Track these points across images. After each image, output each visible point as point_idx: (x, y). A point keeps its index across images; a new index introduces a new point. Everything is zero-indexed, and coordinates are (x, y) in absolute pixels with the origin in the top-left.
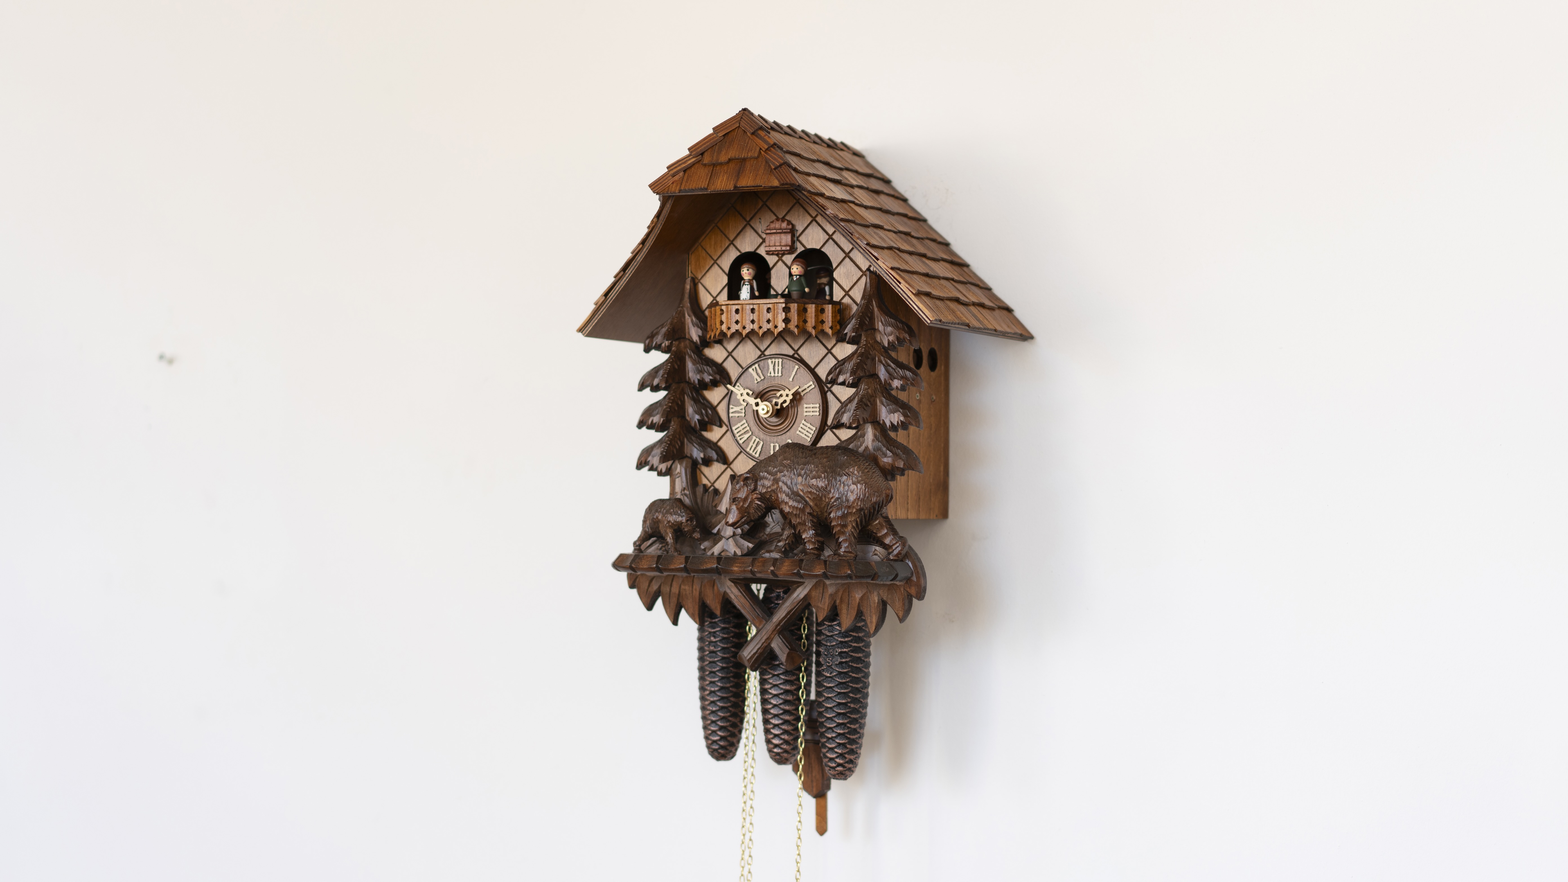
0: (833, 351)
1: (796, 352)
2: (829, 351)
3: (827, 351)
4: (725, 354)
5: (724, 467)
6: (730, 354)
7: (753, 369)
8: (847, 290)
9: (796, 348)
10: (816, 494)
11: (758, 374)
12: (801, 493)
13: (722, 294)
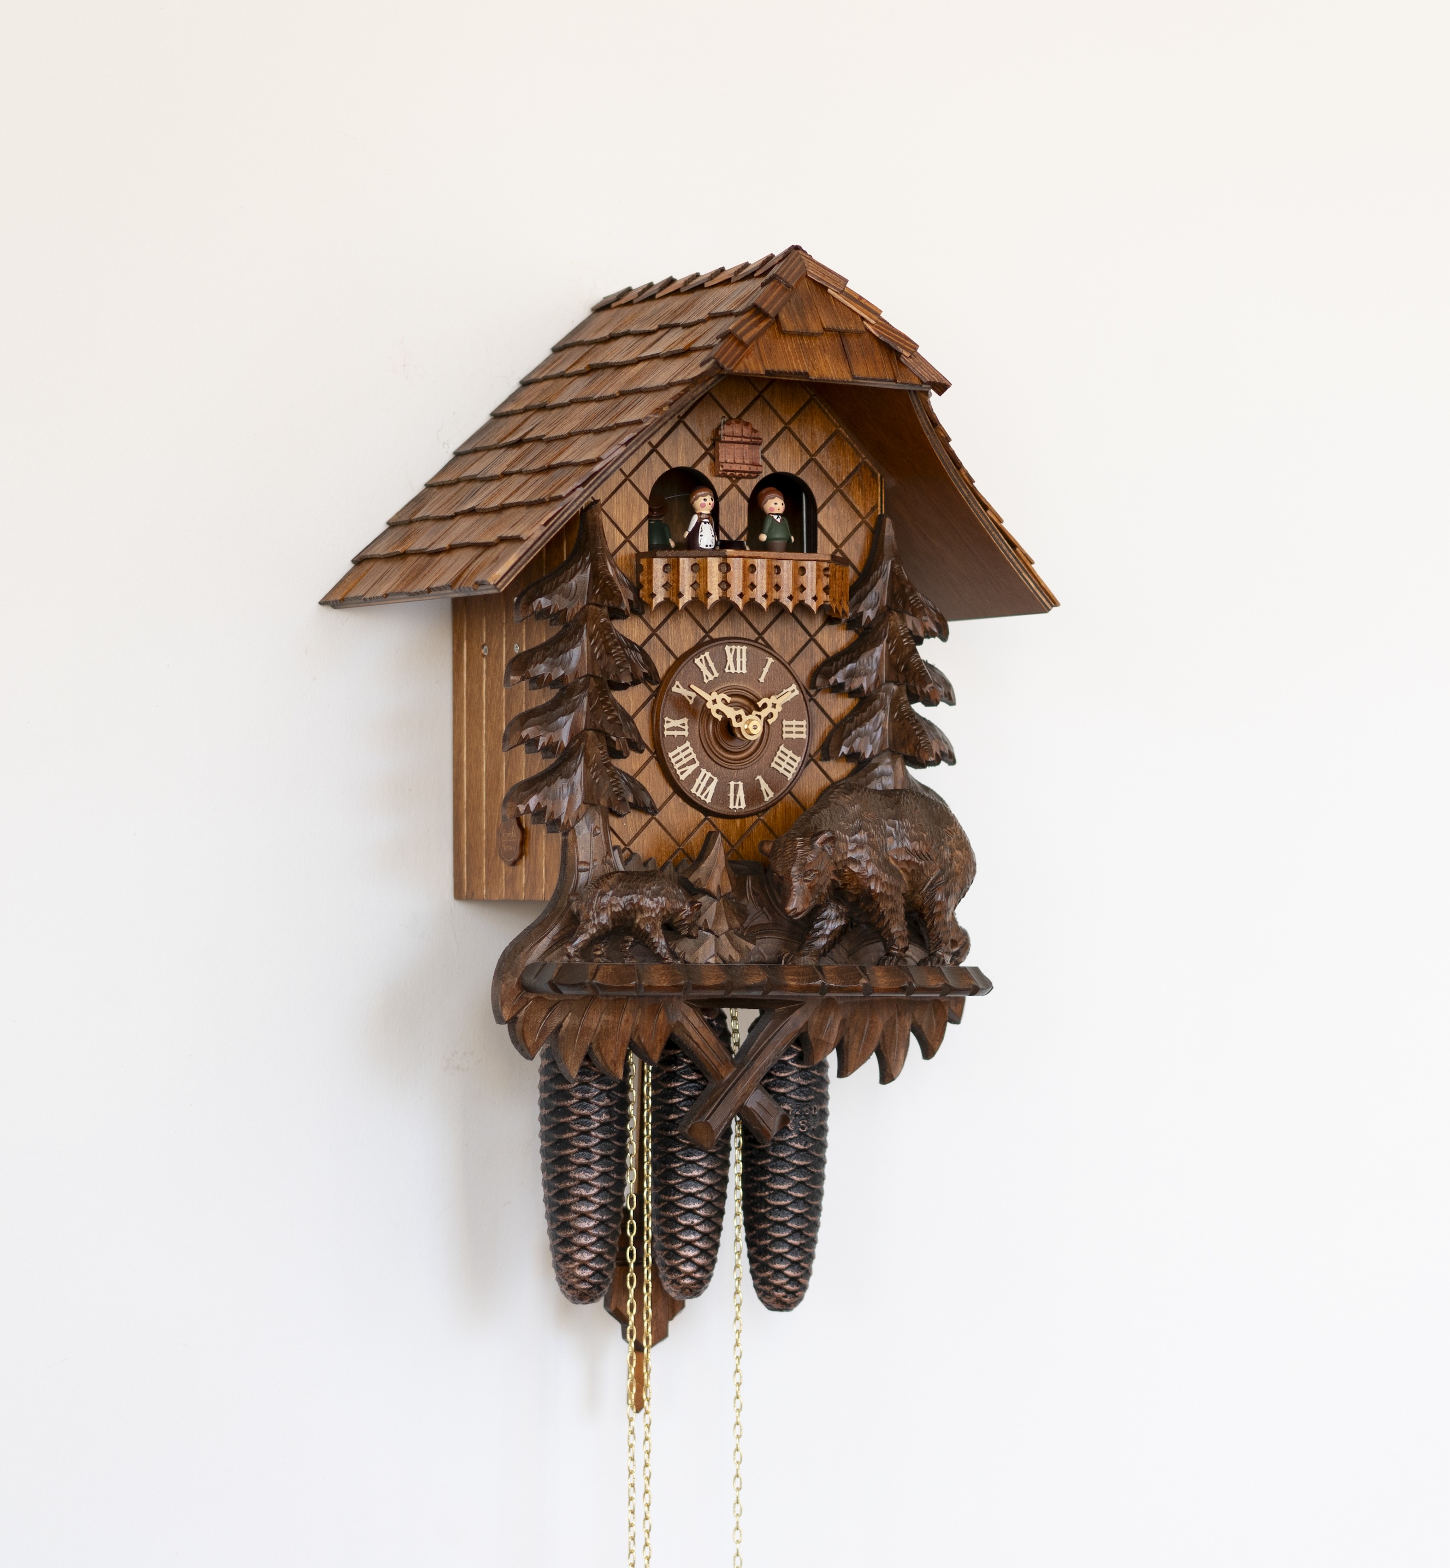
0: (819, 638)
1: (760, 635)
2: (812, 638)
3: (808, 638)
4: (646, 633)
5: (645, 818)
6: (654, 632)
7: (701, 660)
8: (839, 543)
9: (760, 630)
10: (918, 864)
11: (709, 669)
12: (893, 862)
13: (639, 531)
